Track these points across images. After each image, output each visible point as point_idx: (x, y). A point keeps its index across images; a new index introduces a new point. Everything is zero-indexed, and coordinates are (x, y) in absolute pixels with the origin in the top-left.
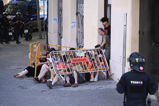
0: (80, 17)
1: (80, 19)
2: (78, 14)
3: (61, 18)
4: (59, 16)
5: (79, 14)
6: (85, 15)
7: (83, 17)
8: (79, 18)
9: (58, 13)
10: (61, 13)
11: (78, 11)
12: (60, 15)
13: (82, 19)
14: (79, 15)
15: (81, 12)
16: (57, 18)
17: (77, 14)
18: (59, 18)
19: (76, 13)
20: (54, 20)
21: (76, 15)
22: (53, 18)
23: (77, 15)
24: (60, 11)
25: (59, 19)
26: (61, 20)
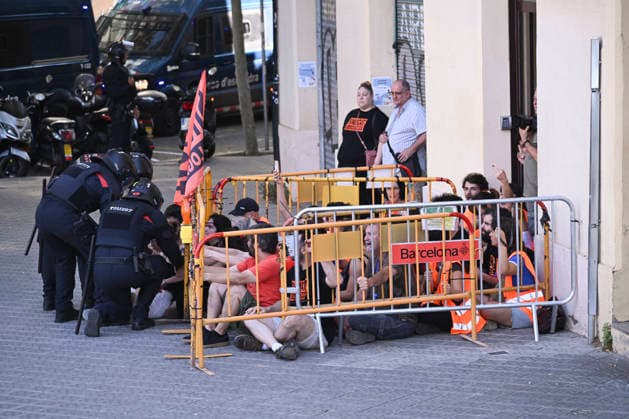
0: (409, 60)
1: (410, 67)
2: (401, 44)
3: (333, 65)
4: (325, 56)
5: (405, 45)
6: (428, 48)
7: (422, 58)
8: (404, 64)
9: (320, 43)
10: (330, 45)
11: (401, 35)
12: (326, 50)
13: (420, 67)
14: (404, 50)
15: (411, 38)
16: (315, 65)
17: (397, 46)
18: (325, 63)
19: (392, 41)
20: (301, 74)
21: (393, 51)
22: (297, 66)
23: (397, 52)
24: (329, 38)
25: (325, 70)
26: (333, 72)
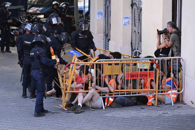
0: (136, 10)
1: (136, 13)
2: (134, 5)
3: (109, 12)
4: (107, 8)
5: (135, 5)
6: (143, 7)
7: (141, 10)
8: (134, 12)
9: (105, 3)
10: (108, 4)
11: (134, 2)
12: (107, 6)
13: (140, 14)
14: (135, 7)
15: (137, 3)
16: (103, 11)
17: (132, 5)
18: (106, 11)
19: (130, 4)
20: (98, 14)
21: (131, 7)
22: (97, 11)
23: (132, 8)
24: (108, 2)
25: (106, 13)
26: (109, 14)
